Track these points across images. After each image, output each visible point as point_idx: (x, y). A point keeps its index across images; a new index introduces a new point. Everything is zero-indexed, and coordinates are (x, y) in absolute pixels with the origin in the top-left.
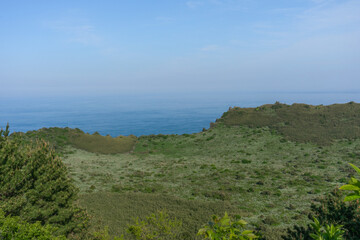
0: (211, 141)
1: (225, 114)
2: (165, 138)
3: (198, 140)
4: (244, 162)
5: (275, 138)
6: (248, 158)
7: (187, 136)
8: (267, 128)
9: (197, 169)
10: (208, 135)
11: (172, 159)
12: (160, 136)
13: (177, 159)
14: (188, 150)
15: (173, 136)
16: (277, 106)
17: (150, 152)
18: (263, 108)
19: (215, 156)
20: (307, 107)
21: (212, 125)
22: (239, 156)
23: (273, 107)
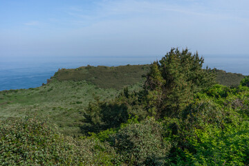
0: (51, 91)
1: (56, 74)
2: (16, 92)
3: (41, 92)
4: (78, 103)
5: (92, 87)
6: (79, 100)
7: (33, 89)
8: (85, 81)
9: (51, 111)
10: (48, 88)
11: (27, 106)
12: (11, 91)
13: (32, 106)
14: (37, 99)
15: (21, 90)
16: (89, 68)
17: (8, 103)
18: (80, 69)
19: (57, 101)
20: (106, 67)
21: (49, 81)
22: (73, 99)
23: (86, 68)
